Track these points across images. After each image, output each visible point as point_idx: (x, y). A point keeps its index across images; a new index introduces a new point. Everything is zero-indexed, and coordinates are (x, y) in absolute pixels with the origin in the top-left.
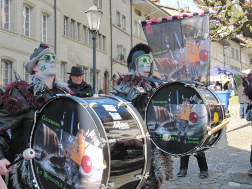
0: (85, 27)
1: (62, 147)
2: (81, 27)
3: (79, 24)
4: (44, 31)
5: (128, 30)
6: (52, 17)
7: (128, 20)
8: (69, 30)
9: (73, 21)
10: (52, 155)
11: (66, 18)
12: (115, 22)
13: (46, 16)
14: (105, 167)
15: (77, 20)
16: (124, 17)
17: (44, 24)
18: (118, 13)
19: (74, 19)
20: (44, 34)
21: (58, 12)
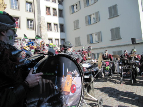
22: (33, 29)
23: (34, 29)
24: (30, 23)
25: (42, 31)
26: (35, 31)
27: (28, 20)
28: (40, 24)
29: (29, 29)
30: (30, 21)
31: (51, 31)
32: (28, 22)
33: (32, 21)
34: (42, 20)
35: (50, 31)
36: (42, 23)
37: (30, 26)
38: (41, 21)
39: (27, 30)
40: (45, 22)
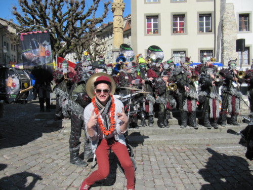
22: (209, 31)
23: (211, 31)
24: (206, 20)
25: (224, 33)
26: (213, 35)
27: (201, 16)
28: (223, 21)
29: (203, 31)
30: (206, 17)
31: (249, 30)
32: (200, 20)
33: (208, 16)
34: (227, 11)
35: (247, 30)
36: (225, 18)
37: (205, 27)
38: (225, 13)
39: (198, 34)
40: (233, 15)
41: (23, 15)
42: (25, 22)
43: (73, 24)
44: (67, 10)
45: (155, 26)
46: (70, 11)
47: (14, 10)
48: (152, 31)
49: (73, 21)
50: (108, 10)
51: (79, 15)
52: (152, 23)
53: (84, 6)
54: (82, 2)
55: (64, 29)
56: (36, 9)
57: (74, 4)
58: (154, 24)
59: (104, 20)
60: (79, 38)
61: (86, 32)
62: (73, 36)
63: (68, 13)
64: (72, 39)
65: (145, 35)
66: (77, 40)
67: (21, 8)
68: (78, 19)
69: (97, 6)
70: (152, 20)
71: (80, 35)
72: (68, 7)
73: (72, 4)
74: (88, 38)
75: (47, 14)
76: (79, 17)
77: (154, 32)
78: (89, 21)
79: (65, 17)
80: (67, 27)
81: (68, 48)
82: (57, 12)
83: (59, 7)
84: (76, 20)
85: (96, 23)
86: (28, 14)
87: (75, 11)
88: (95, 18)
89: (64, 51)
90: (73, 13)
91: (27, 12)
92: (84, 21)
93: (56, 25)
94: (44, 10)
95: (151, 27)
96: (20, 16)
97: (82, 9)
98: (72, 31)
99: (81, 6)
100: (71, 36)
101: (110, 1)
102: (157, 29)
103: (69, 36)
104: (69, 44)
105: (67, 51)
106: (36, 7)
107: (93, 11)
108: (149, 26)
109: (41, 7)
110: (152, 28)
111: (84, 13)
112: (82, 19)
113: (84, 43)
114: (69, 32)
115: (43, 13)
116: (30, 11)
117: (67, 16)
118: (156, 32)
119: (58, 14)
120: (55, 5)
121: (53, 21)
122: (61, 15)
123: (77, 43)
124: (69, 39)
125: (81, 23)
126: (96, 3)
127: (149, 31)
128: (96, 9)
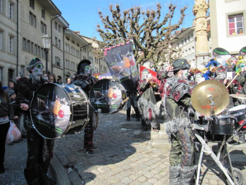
0: (36, 45)
1: (47, 107)
2: (34, 45)
3: (32, 43)
4: (10, 46)
5: (62, 48)
6: (16, 38)
7: (62, 42)
8: (26, 46)
9: (29, 41)
10: (42, 112)
11: (24, 39)
12: (54, 43)
13: (11, 37)
14: (71, 113)
15: (31, 40)
16: (60, 41)
17: (10, 42)
18: (56, 38)
19: (29, 40)
20: (10, 48)
21: (19, 35)
41: (105, 31)
42: (108, 37)
43: (150, 34)
44: (144, 21)
45: (240, 25)
46: (146, 22)
47: (98, 28)
48: (236, 31)
49: (150, 31)
50: (184, 15)
51: (154, 25)
52: (235, 22)
53: (160, 15)
54: (158, 11)
55: (141, 40)
56: (116, 24)
57: (150, 15)
58: (237, 23)
59: (181, 26)
60: (155, 47)
61: (163, 40)
62: (150, 45)
63: (145, 24)
64: (149, 48)
65: (228, 37)
66: (154, 49)
67: (104, 26)
68: (155, 28)
69: (173, 13)
70: (235, 19)
71: (157, 44)
72: (144, 19)
73: (148, 15)
74: (165, 46)
75: (125, 28)
76: (154, 27)
77: (238, 32)
78: (165, 29)
79: (142, 28)
80: (144, 37)
81: (146, 57)
82: (134, 25)
83: (136, 20)
84: (152, 30)
85: (172, 30)
86: (109, 30)
87: (152, 21)
88: (172, 25)
89: (142, 60)
90: (150, 24)
91: (109, 28)
92: (160, 30)
93: (134, 36)
94: (123, 24)
95: (234, 27)
96: (103, 32)
97: (158, 18)
98: (148, 40)
99: (157, 16)
100: (148, 46)
101: (186, 6)
102: (242, 29)
103: (146, 45)
104: (146, 53)
105: (144, 60)
106: (116, 22)
107: (169, 19)
108: (232, 26)
109: (121, 22)
110: (236, 28)
111: (161, 22)
112: (158, 28)
113: (162, 51)
114: (145, 42)
115: (122, 27)
116: (111, 27)
117: (144, 27)
118: (240, 31)
119: (135, 26)
120: (133, 18)
121: (132, 33)
122: (138, 27)
123: (154, 52)
124: (147, 48)
125: (158, 31)
126: (172, 11)
127: (231, 32)
128: (172, 17)
